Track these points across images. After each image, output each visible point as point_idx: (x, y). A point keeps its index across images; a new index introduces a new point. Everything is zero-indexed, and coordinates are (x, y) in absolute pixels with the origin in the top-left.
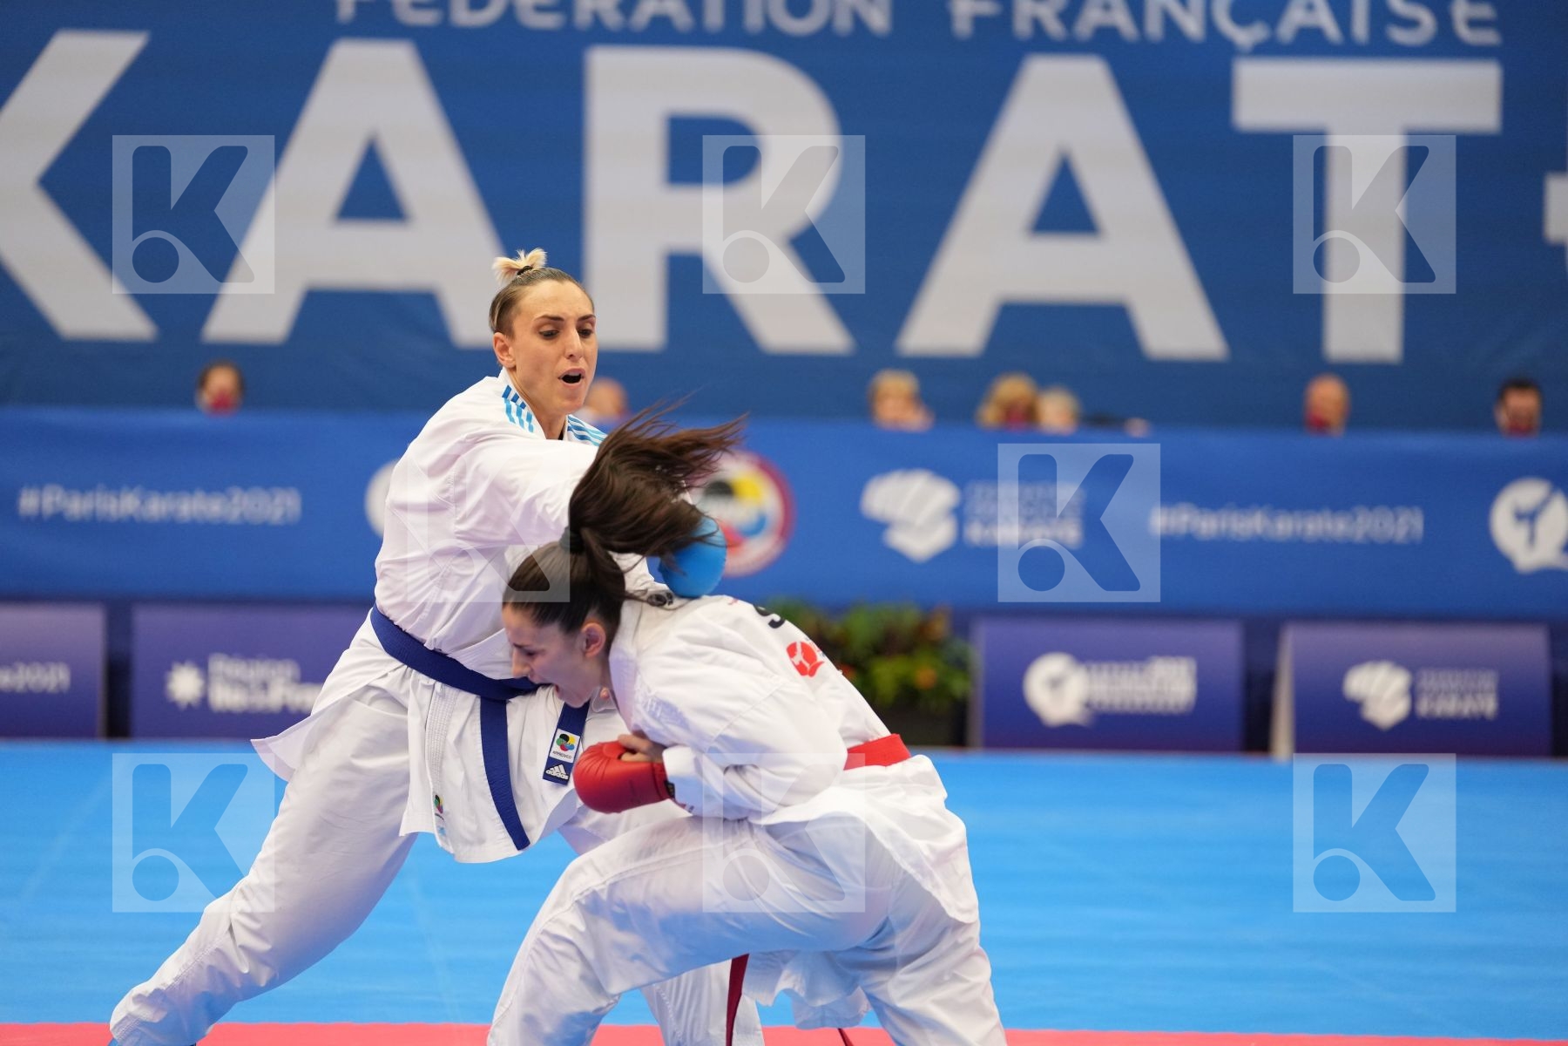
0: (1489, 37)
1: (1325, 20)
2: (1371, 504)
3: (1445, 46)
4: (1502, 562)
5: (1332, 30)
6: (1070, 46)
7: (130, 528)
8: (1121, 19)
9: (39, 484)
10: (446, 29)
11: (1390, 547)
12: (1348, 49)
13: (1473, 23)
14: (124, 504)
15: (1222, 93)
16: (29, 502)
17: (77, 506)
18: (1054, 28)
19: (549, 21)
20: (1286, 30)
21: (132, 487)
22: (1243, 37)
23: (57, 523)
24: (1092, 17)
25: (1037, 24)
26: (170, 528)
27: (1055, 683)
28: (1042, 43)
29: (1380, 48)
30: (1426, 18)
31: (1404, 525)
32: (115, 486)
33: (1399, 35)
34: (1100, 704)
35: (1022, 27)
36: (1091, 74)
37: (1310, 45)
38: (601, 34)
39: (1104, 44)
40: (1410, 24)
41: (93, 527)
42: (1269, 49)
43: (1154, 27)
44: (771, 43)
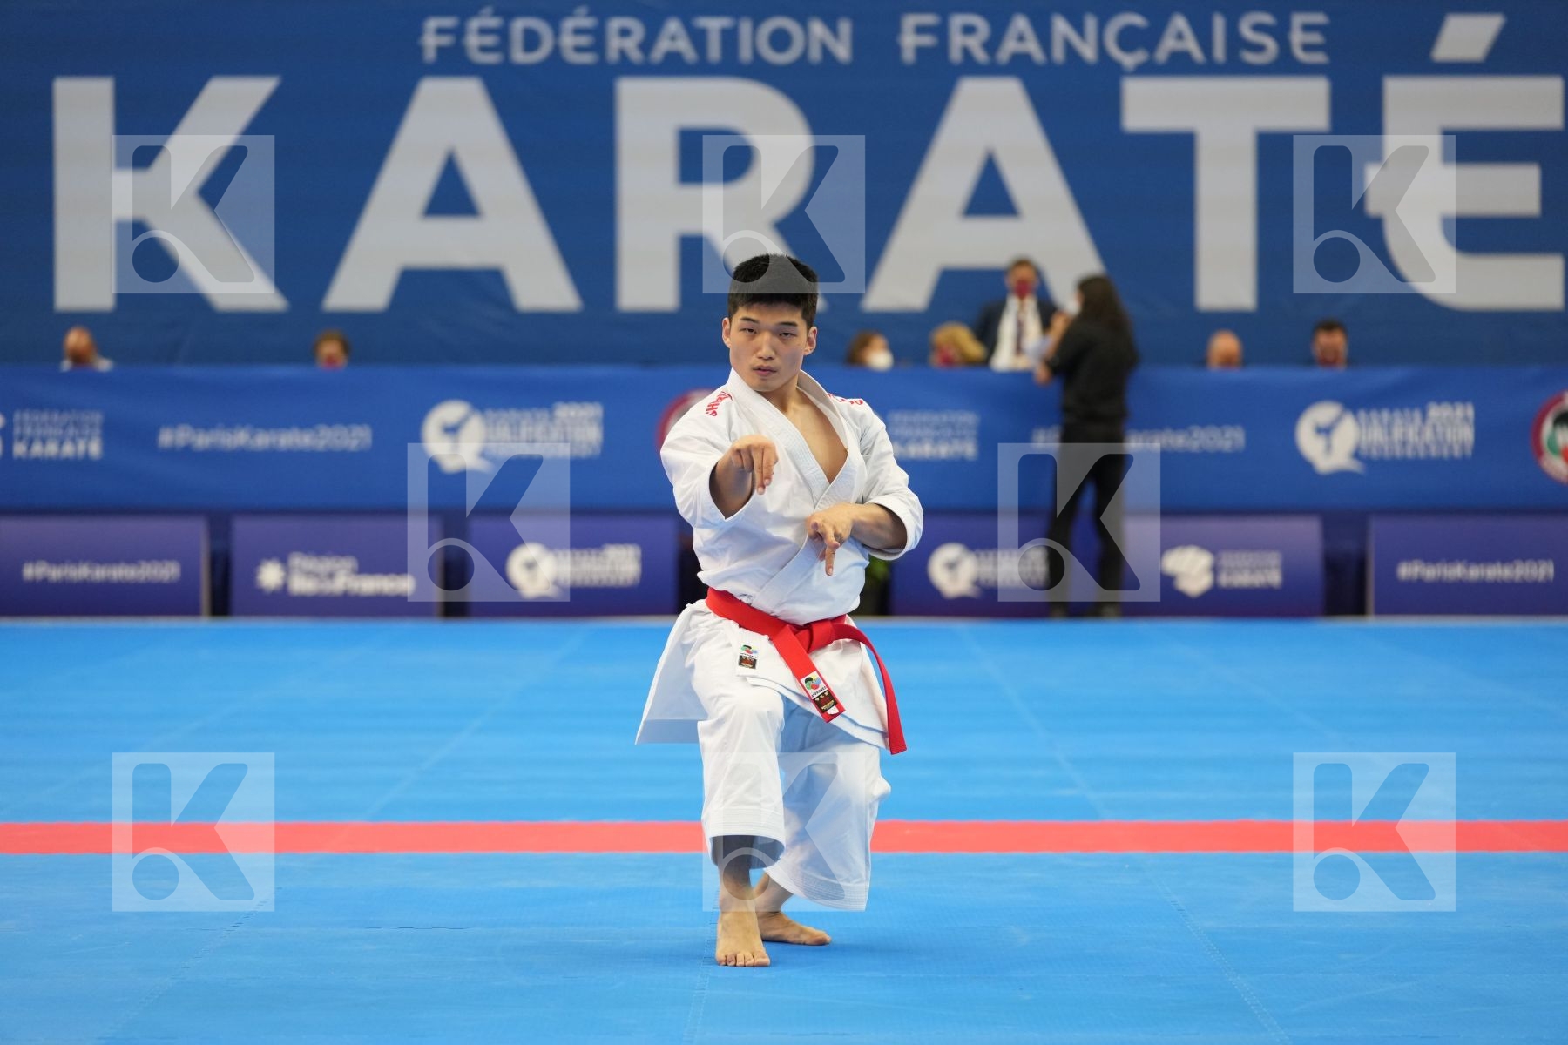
0: (1319, 58)
1: (1191, 45)
2: (1203, 424)
3: (1286, 66)
4: (1306, 466)
5: (1197, 54)
6: (992, 70)
7: (243, 456)
8: (1032, 47)
9: (174, 423)
10: (507, 65)
11: (1219, 455)
12: (1210, 69)
13: (1308, 48)
14: (238, 438)
15: (1112, 103)
16: (166, 438)
17: (202, 440)
18: (981, 56)
19: (587, 58)
20: (1162, 55)
21: (243, 424)
22: (1129, 60)
23: (186, 453)
24: (1009, 47)
25: (966, 52)
26: (272, 455)
27: (952, 566)
28: (970, 67)
29: (1234, 67)
30: (1270, 44)
31: (1230, 439)
32: (230, 425)
33: (1250, 57)
34: (987, 581)
35: (955, 55)
36: (1010, 91)
37: (1180, 65)
38: (628, 68)
39: (1019, 67)
40: (1259, 48)
41: (215, 456)
42: (1148, 70)
43: (1059, 54)
44: (758, 71)
